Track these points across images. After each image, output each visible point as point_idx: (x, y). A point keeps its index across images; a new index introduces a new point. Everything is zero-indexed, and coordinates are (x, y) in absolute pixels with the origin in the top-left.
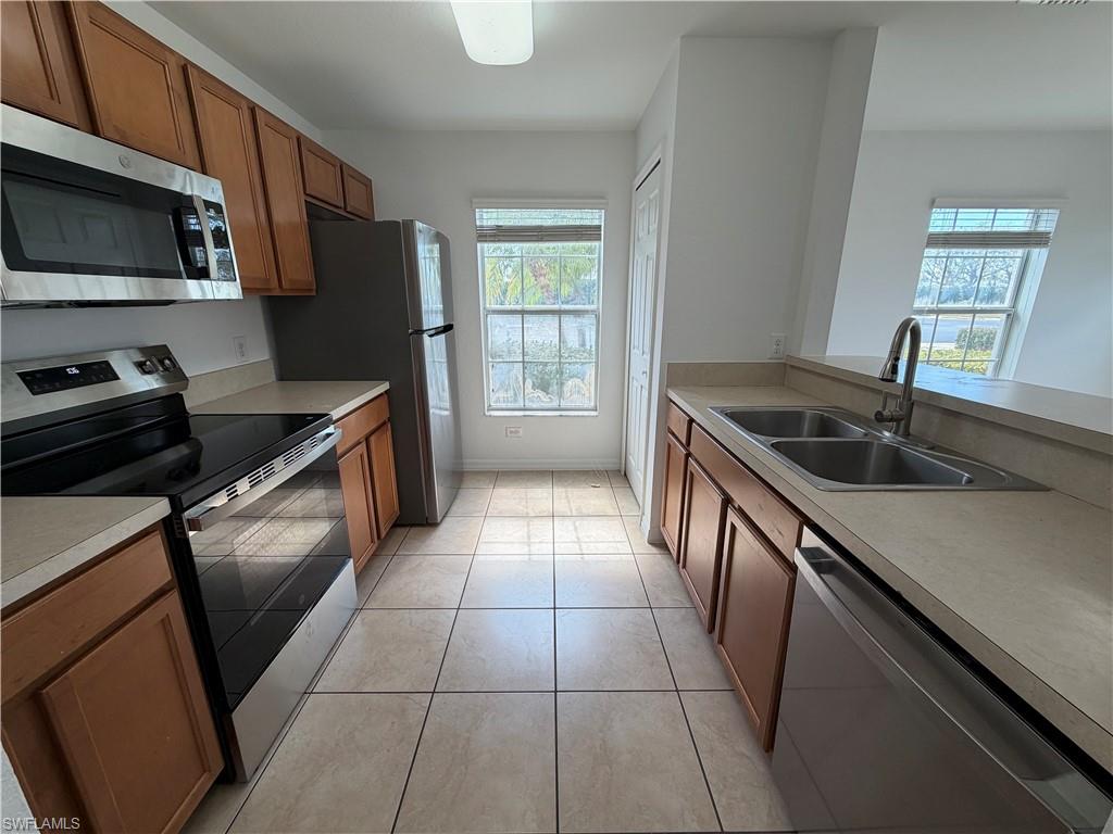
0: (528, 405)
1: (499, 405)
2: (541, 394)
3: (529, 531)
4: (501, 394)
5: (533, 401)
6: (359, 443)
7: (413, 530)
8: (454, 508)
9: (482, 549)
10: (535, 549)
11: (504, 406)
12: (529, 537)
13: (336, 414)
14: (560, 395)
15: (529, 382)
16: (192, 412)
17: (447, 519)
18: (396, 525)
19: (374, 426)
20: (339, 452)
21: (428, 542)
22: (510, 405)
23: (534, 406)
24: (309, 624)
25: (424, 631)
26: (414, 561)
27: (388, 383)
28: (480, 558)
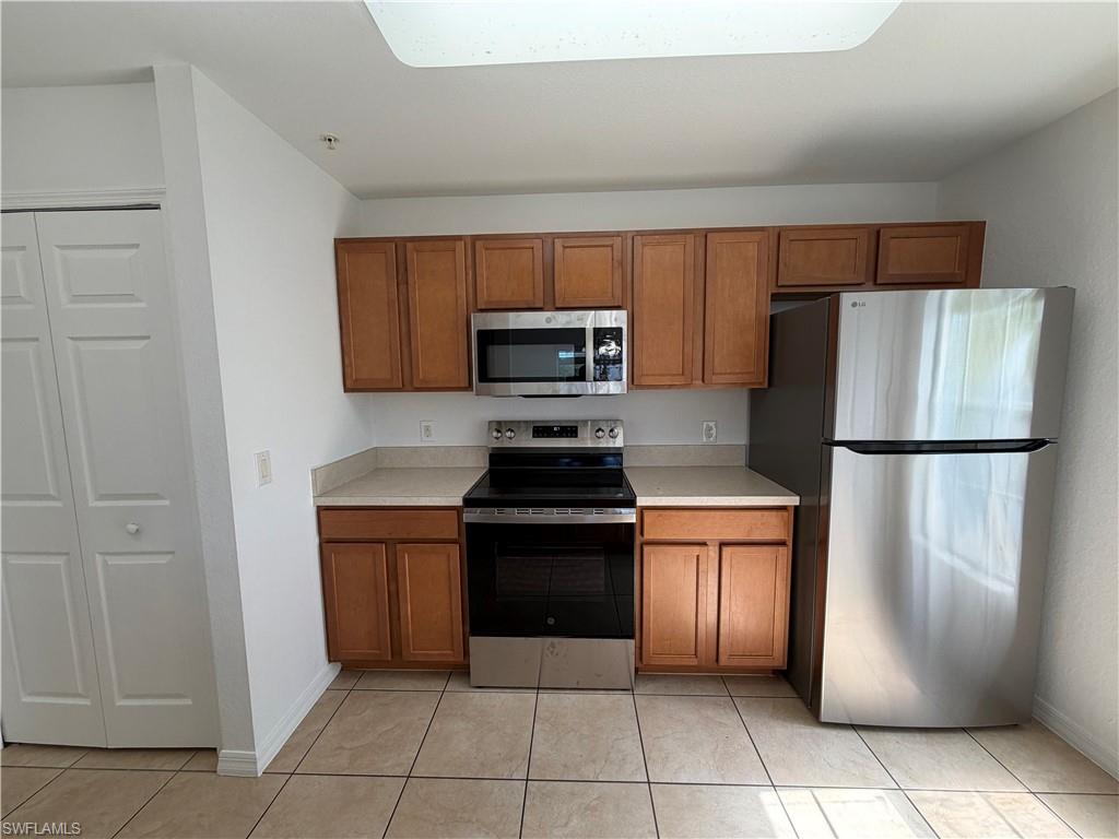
6: (702, 543)
9: (795, 796)
13: (643, 501)
16: (624, 470)
17: (850, 733)
20: (649, 535)
25: (609, 753)
26: (729, 719)
27: (798, 498)
28: (767, 796)
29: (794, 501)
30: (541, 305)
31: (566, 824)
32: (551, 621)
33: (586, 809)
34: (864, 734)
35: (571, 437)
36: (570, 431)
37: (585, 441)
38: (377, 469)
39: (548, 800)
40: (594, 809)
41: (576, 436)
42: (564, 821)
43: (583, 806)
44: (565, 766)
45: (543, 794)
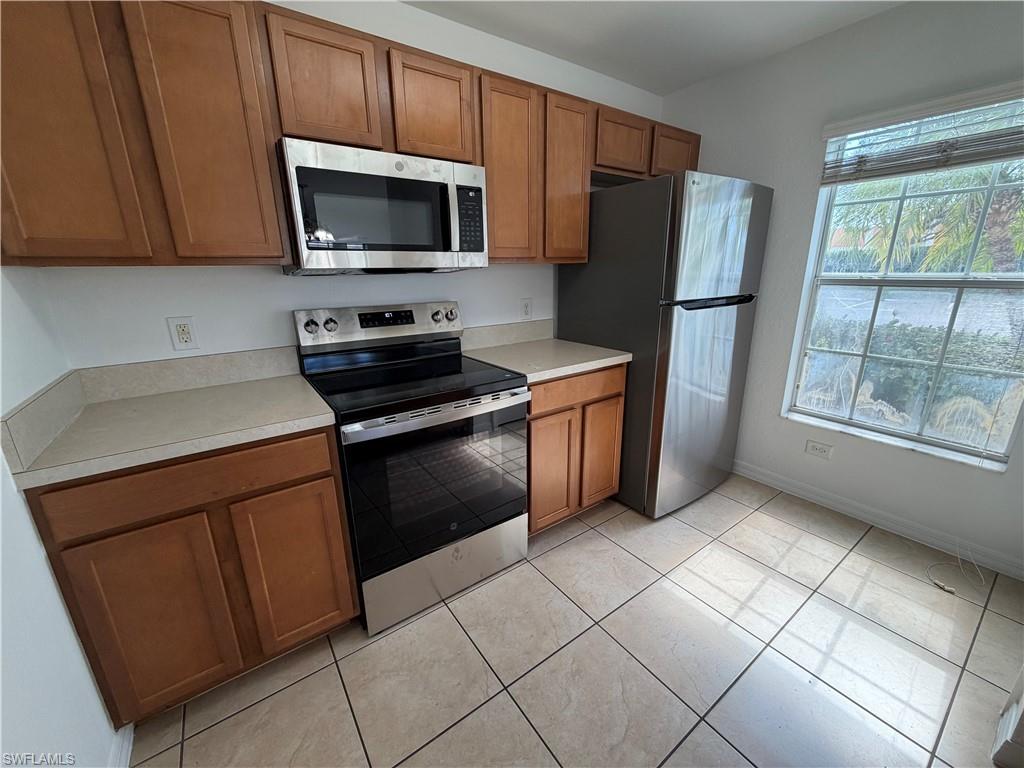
0: (857, 417)
1: (809, 408)
2: (884, 407)
3: (757, 589)
4: (816, 394)
5: (868, 416)
6: (571, 408)
7: (631, 513)
8: (689, 511)
9: (678, 575)
10: (745, 618)
11: (816, 410)
12: (751, 597)
13: (531, 378)
14: (927, 418)
15: (868, 387)
16: (463, 354)
17: (670, 519)
18: (614, 499)
19: (596, 395)
20: (535, 411)
21: (630, 533)
22: (826, 412)
23: (870, 423)
24: (457, 550)
25: (551, 620)
26: (603, 545)
27: (631, 355)
28: (666, 584)
29: (627, 358)
30: (380, 145)
31: (570, 700)
32: (454, 527)
33: (573, 676)
34: (676, 515)
35: (407, 323)
36: (404, 317)
37: (422, 327)
38: (90, 409)
39: (539, 692)
40: (578, 671)
41: (413, 322)
42: (565, 699)
43: (569, 675)
44: (528, 653)
45: (530, 689)
